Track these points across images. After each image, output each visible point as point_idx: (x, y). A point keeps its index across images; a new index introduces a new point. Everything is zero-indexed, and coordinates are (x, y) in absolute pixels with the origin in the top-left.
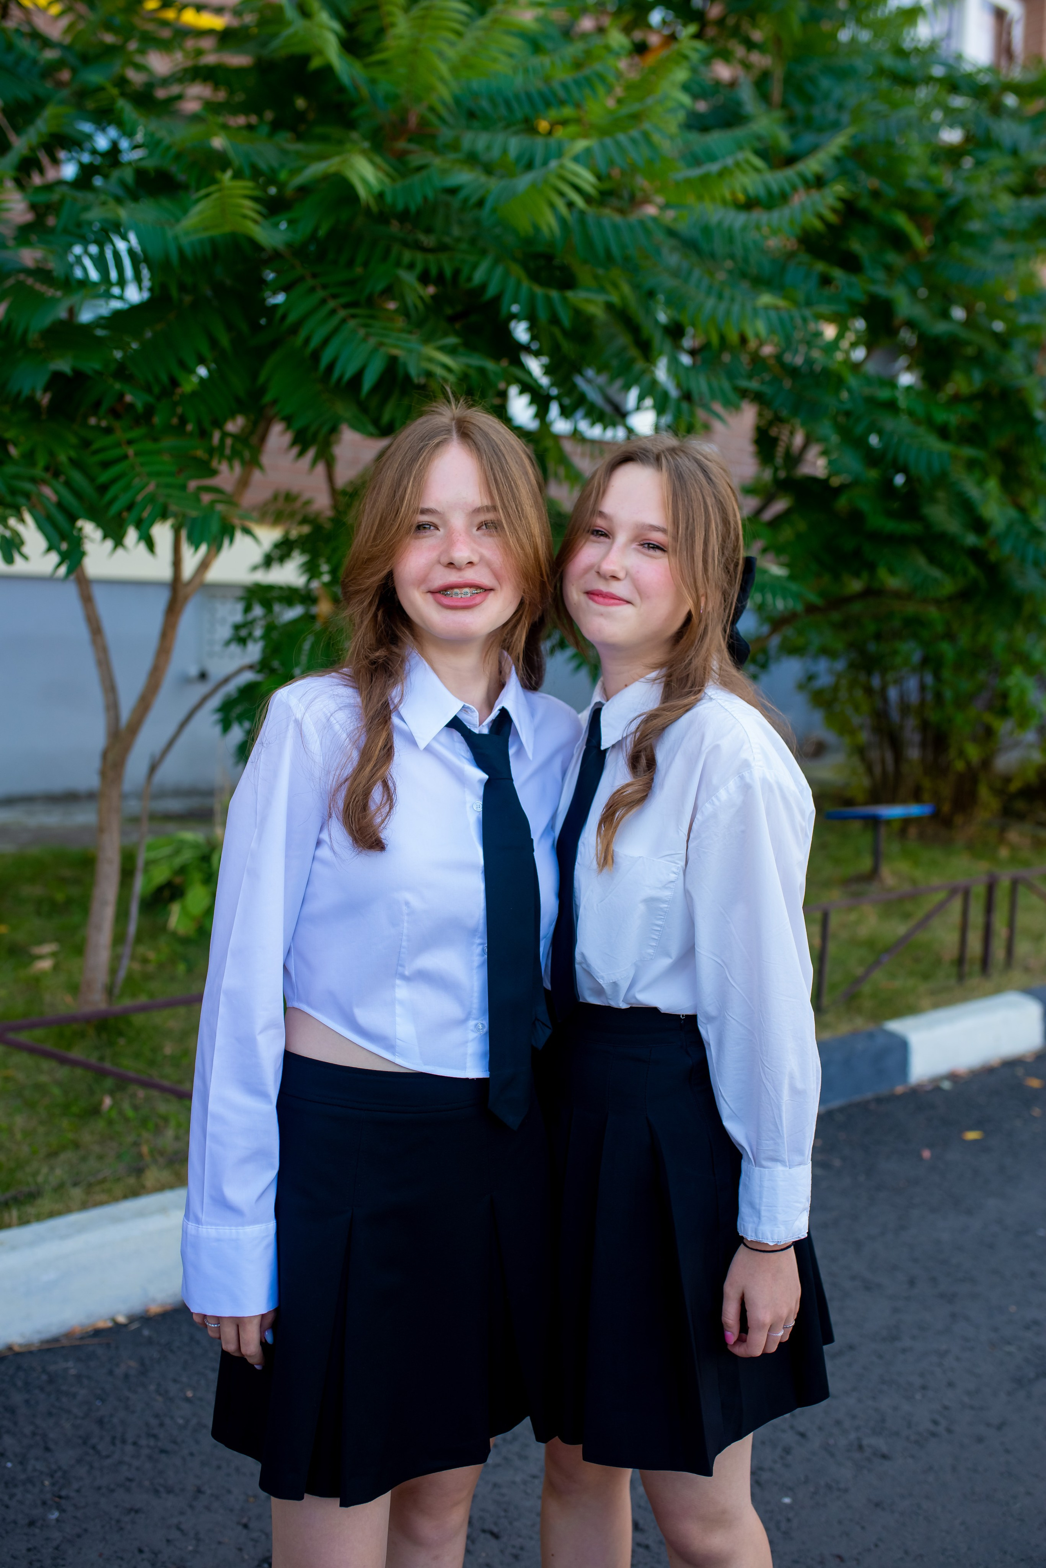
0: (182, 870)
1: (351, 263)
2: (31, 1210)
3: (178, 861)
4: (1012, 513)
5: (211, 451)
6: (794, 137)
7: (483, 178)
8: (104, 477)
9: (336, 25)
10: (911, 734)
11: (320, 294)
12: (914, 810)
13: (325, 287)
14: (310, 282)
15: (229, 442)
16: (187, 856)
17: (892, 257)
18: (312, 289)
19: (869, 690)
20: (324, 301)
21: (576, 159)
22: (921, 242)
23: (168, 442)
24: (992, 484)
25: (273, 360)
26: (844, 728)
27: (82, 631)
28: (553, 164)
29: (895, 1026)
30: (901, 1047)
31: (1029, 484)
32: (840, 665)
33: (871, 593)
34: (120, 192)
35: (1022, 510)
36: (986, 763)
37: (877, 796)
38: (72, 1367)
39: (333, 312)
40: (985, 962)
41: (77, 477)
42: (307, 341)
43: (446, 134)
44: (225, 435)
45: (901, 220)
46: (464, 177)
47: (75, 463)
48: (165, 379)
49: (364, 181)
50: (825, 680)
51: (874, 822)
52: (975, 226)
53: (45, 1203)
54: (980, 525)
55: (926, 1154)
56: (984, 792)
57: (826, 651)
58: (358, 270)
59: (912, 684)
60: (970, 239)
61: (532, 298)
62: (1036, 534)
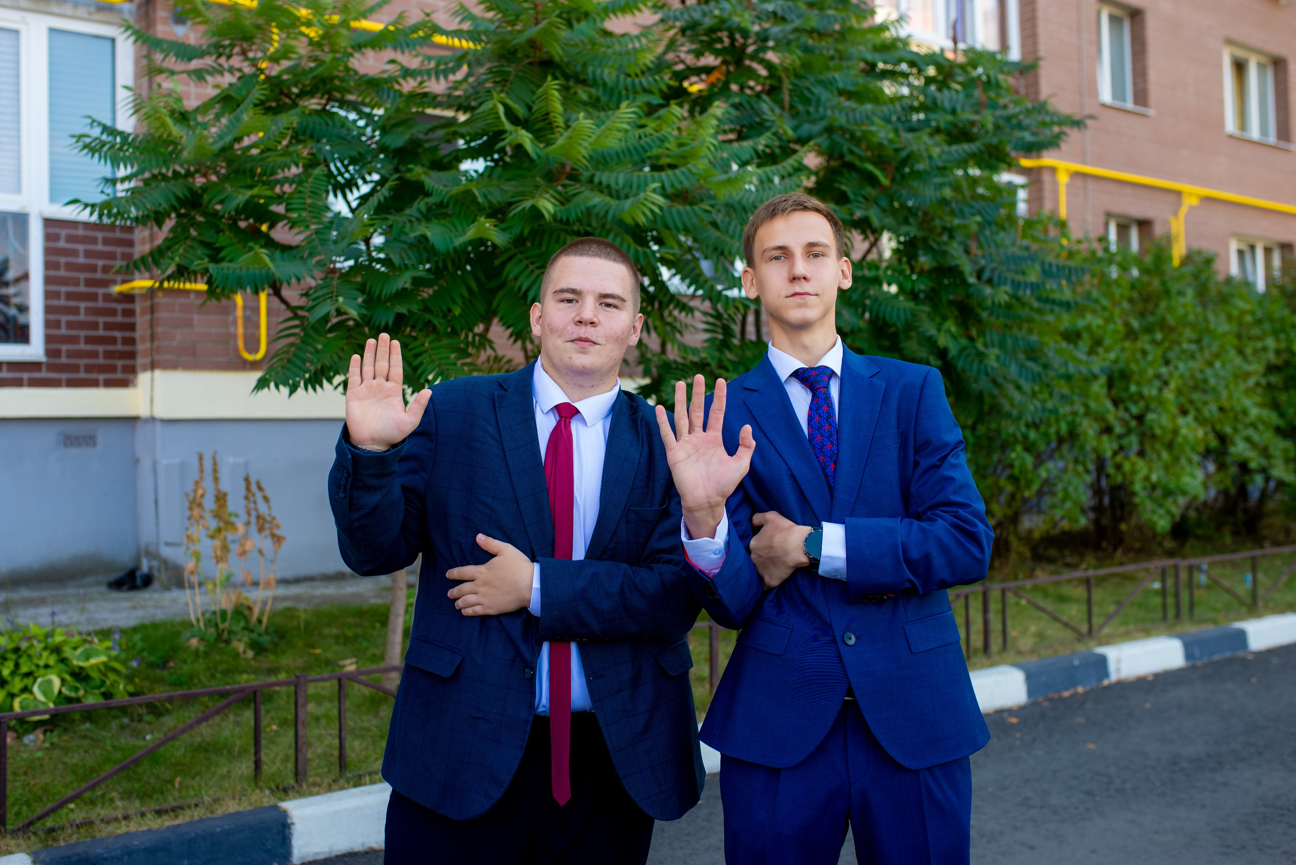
1: (540, 245)
5: (468, 344)
6: (796, 128)
7: (608, 199)
8: (416, 363)
9: (530, 135)
11: (525, 262)
13: (527, 258)
14: (519, 256)
15: (477, 338)
18: (521, 260)
20: (527, 266)
21: (654, 191)
22: (884, 179)
23: (445, 342)
25: (500, 294)
28: (642, 195)
34: (419, 215)
39: (532, 271)
40: (985, 648)
42: (520, 288)
43: (586, 175)
44: (475, 335)
45: (870, 168)
46: (597, 200)
48: (445, 309)
49: (547, 209)
52: (921, 166)
54: (940, 352)
58: (544, 248)
60: (917, 175)
61: (637, 252)
62: (981, 356)
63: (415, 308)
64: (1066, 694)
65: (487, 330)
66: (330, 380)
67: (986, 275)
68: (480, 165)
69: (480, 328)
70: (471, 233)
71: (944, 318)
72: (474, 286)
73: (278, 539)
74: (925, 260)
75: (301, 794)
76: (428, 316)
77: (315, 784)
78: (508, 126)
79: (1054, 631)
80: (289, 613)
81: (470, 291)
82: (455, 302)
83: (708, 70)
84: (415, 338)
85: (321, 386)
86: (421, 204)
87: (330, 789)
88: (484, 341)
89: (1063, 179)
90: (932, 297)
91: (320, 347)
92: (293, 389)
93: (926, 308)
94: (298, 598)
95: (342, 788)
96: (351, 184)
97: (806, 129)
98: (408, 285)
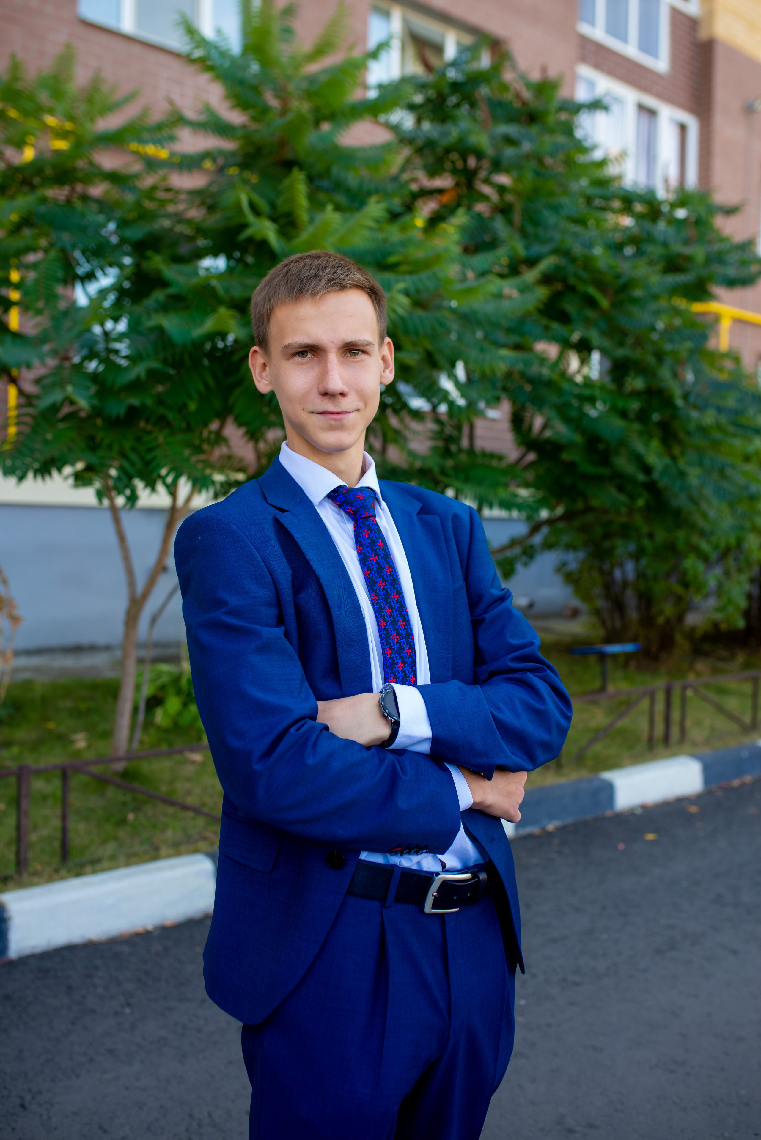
0: (163, 688)
2: (98, 867)
3: (159, 682)
4: (667, 460)
5: (202, 441)
6: (527, 247)
10: (631, 599)
12: (629, 648)
15: (212, 435)
16: (165, 679)
17: (590, 314)
19: (601, 571)
22: (604, 303)
23: (180, 437)
24: (655, 444)
26: (586, 597)
27: (113, 538)
29: (607, 775)
30: (609, 789)
31: (680, 442)
32: (581, 555)
33: (589, 509)
34: (157, 306)
35: (674, 458)
36: (680, 618)
37: (609, 640)
38: (126, 949)
40: (666, 739)
41: (134, 457)
44: (210, 432)
45: (592, 291)
47: (134, 449)
48: (180, 404)
50: (573, 566)
51: (602, 656)
52: (638, 293)
53: (105, 864)
54: (647, 469)
55: (621, 846)
56: (679, 639)
57: (570, 547)
59: (630, 567)
60: (635, 301)
62: (682, 474)
63: (149, 401)
64: (736, 783)
65: (222, 427)
66: (59, 470)
67: (692, 399)
68: (220, 263)
69: (214, 426)
70: (209, 325)
71: (651, 437)
72: (211, 381)
73: (15, 619)
74: (637, 383)
75: (21, 885)
76: (162, 411)
77: (35, 874)
78: (251, 218)
79: (722, 723)
80: (27, 685)
81: (207, 386)
82: (190, 397)
83: (440, 191)
84: (149, 433)
85: (50, 474)
86: (159, 295)
87: (50, 880)
88: (219, 438)
89: (725, 324)
90: (642, 416)
91: (49, 436)
92: (21, 478)
93: (637, 426)
94: (37, 670)
95: (63, 878)
96: (90, 276)
97: (536, 249)
98: (143, 375)
